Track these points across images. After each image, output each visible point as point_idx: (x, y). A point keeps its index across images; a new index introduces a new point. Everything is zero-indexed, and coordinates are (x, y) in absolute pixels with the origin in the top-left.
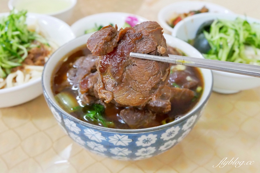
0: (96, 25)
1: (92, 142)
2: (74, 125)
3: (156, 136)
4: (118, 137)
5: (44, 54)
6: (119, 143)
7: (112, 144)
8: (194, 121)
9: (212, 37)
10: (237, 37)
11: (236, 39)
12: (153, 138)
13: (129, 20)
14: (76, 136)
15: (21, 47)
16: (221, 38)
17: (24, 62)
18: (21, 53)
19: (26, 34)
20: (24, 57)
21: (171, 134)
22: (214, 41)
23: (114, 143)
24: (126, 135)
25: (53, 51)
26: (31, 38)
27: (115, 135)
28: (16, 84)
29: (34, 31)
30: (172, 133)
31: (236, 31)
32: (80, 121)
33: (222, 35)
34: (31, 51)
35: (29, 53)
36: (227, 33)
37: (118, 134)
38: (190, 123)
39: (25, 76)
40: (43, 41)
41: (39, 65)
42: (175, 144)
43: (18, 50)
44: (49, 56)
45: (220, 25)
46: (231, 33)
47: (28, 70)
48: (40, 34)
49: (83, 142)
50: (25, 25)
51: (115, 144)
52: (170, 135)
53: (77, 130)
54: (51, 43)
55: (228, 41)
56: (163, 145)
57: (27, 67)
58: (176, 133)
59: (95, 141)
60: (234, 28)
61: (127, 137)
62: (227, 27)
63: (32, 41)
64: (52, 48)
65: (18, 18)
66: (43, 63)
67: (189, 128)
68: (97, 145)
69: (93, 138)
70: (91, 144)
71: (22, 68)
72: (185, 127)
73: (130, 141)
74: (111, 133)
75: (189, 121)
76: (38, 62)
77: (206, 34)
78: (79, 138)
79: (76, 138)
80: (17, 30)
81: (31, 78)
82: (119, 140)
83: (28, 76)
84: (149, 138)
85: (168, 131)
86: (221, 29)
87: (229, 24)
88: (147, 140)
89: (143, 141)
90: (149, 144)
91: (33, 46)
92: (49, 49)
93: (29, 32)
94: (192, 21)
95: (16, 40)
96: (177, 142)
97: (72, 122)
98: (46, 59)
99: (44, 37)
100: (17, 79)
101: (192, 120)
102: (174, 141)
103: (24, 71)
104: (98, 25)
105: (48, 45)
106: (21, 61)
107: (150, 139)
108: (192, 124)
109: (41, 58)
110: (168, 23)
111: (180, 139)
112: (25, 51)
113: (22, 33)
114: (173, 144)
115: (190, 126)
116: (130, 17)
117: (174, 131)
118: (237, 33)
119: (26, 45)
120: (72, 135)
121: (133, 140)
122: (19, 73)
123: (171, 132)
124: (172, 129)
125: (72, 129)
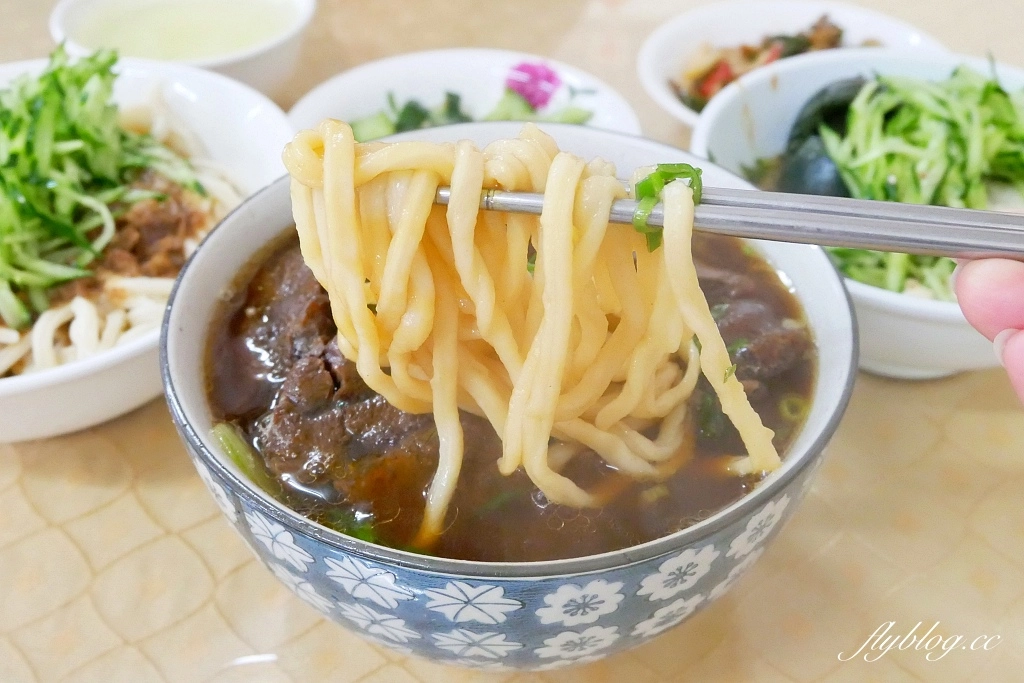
0: (391, 99)
1: (357, 607)
2: (287, 537)
3: (618, 585)
4: (462, 591)
5: (182, 228)
6: (469, 614)
7: (441, 616)
8: (775, 520)
9: (854, 153)
10: (955, 151)
11: (951, 161)
12: (608, 594)
13: (523, 77)
14: (297, 579)
15: (88, 201)
16: (890, 157)
17: (103, 261)
18: (90, 224)
19: (114, 145)
20: (100, 244)
21: (680, 575)
22: (863, 168)
23: (449, 613)
24: (497, 584)
25: (220, 214)
26: (131, 160)
27: (449, 585)
28: (68, 351)
29: (145, 132)
30: (685, 574)
31: (953, 125)
32: (307, 525)
33: (896, 144)
34: (130, 216)
35: (121, 225)
36: (917, 136)
37: (460, 580)
38: (759, 530)
39: (103, 317)
40: (180, 173)
41: (162, 272)
42: (698, 609)
43: (80, 213)
44: (202, 234)
45: (888, 101)
46: (933, 133)
47: (118, 295)
48: (168, 144)
49: (322, 602)
50: (110, 110)
51: (450, 616)
52: (676, 579)
53: (300, 558)
54: (208, 181)
55: (921, 167)
56: (651, 616)
57: (114, 282)
58: (703, 570)
59: (373, 605)
60: (943, 113)
61: (500, 591)
62: (915, 109)
63: (136, 174)
64: (214, 202)
65: (79, 82)
66: (175, 265)
67: (756, 549)
68: (379, 617)
69: (363, 592)
70: (355, 612)
71: (92, 287)
72: (740, 545)
73: (514, 606)
74: (432, 577)
75: (754, 521)
76: (158, 259)
77: (829, 137)
78: (309, 587)
79: (297, 586)
80: (73, 133)
81: (127, 327)
82: (468, 602)
83: (115, 320)
84: (591, 595)
85: (670, 565)
86: (890, 116)
87: (922, 99)
88: (580, 601)
89: (565, 606)
90: (592, 617)
91: (139, 197)
92: (204, 206)
93: (123, 138)
94: (774, 82)
95: (73, 172)
96: (705, 603)
97: (278, 528)
98: (190, 246)
99: (183, 155)
100: (75, 332)
101: (771, 517)
102: (697, 599)
103: (103, 297)
104: (401, 102)
105: (200, 190)
106: (88, 257)
107: (595, 597)
108: (767, 531)
109: (168, 242)
110: (675, 89)
111: (719, 590)
112: (107, 219)
113: (96, 145)
114: (690, 610)
115: (760, 539)
116: (523, 68)
117: (691, 565)
118: (955, 134)
119: (110, 195)
120: (281, 572)
121: (524, 605)
122: (81, 308)
123: (679, 569)
124: (687, 556)
125: (280, 553)
